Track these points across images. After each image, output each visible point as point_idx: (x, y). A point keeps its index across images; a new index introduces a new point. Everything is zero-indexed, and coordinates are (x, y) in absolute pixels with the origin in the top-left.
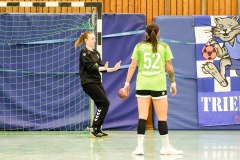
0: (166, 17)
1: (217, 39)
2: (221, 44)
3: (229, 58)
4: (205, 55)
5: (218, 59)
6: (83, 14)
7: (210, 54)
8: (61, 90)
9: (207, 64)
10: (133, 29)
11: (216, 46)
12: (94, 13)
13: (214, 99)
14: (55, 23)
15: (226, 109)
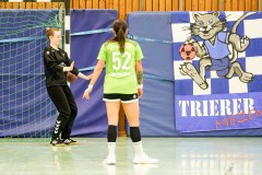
0: (141, 13)
1: (196, 38)
2: (201, 43)
3: (209, 58)
4: (184, 55)
5: (197, 59)
6: (49, 10)
7: (188, 53)
8: (25, 93)
9: (185, 64)
10: (104, 26)
11: (196, 45)
12: (62, 9)
13: (193, 103)
14: (18, 20)
15: (206, 114)
